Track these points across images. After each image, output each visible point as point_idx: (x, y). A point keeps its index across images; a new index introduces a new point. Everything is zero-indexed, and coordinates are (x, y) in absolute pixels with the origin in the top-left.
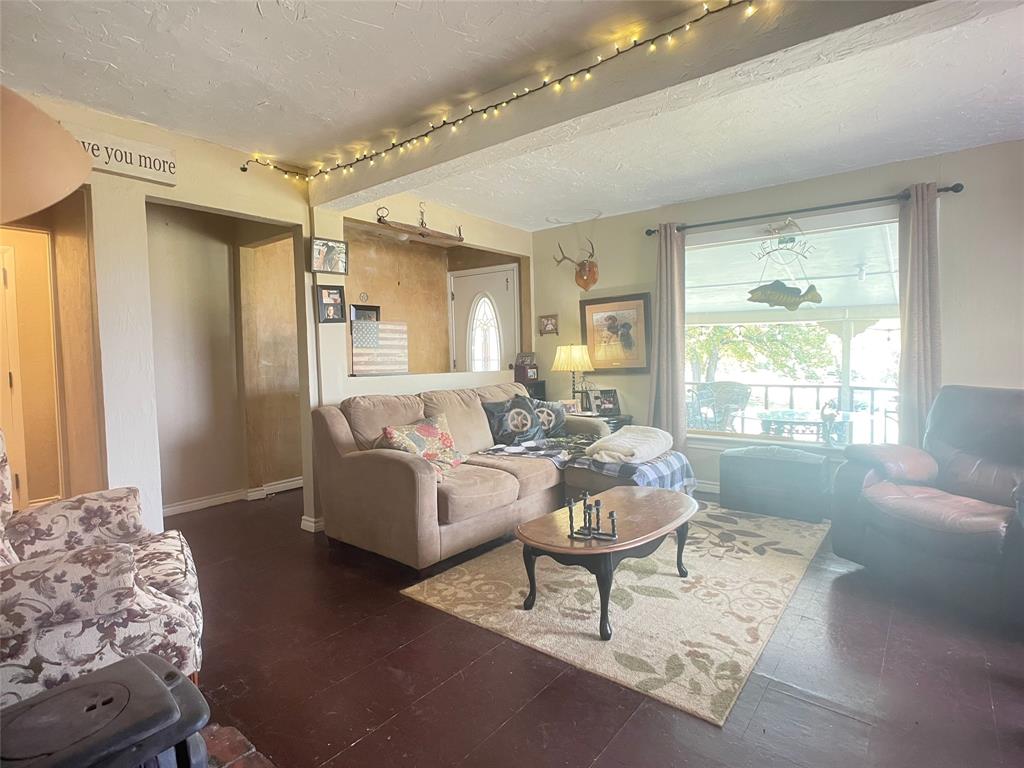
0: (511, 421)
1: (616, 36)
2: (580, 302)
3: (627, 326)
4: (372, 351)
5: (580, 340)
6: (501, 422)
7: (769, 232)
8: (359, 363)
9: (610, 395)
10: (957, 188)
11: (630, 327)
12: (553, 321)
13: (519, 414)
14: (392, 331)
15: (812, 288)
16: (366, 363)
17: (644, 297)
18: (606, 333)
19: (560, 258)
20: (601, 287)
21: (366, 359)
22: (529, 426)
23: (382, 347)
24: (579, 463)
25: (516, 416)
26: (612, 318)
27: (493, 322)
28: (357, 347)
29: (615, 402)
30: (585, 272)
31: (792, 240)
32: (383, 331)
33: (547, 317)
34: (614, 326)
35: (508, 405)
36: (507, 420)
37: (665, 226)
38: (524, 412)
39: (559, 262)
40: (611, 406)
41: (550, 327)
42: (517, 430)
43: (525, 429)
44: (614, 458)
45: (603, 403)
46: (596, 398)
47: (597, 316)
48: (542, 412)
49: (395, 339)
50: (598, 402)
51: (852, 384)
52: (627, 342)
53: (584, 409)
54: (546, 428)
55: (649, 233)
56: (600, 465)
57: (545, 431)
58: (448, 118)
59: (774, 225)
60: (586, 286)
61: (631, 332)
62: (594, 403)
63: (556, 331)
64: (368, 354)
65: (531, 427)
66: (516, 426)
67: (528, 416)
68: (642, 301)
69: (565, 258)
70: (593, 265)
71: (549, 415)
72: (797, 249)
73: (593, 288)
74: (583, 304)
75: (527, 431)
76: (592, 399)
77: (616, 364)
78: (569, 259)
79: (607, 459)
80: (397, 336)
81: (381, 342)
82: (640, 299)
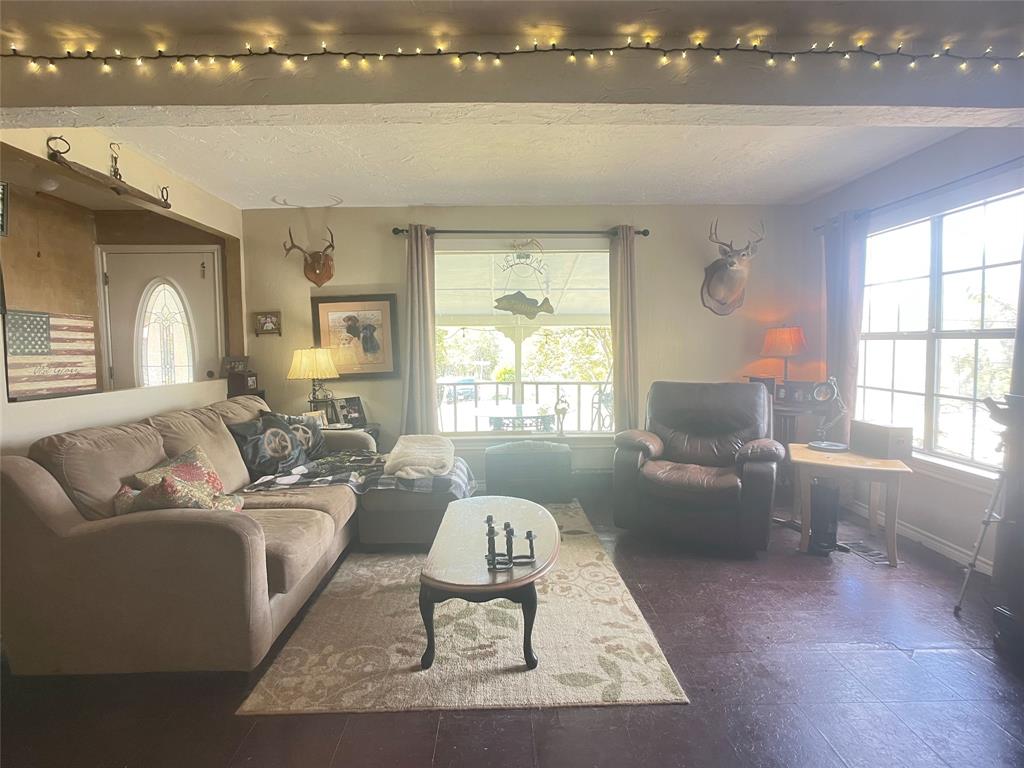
0: (269, 444)
1: (535, 31)
2: (312, 298)
3: (370, 328)
4: (40, 359)
5: (312, 344)
6: (256, 448)
7: (513, 247)
8: (18, 380)
9: (353, 403)
10: (645, 233)
11: (375, 329)
12: (274, 319)
13: (275, 435)
14: (70, 329)
15: (546, 300)
16: (31, 379)
17: (391, 298)
18: (345, 334)
19: (289, 245)
20: (338, 282)
21: (30, 372)
22: (290, 447)
23: (57, 353)
24: (382, 484)
25: (272, 438)
26: (349, 318)
27: (180, 318)
28: (14, 353)
29: (360, 411)
30: (317, 265)
31: (528, 257)
32: (57, 328)
33: (266, 314)
34: (353, 327)
35: (260, 424)
36: (263, 443)
37: (416, 227)
38: (282, 432)
39: (288, 250)
40: (356, 415)
41: (269, 326)
42: (277, 455)
43: (286, 452)
44: (423, 473)
45: (349, 412)
46: (342, 407)
47: (333, 316)
48: (297, 429)
49: (73, 340)
50: (345, 412)
51: (523, 379)
52: (369, 345)
53: (330, 421)
54: (305, 447)
55: (396, 231)
56: (410, 483)
57: (306, 451)
58: (278, 47)
59: (519, 241)
60: (318, 281)
61: (375, 334)
62: (342, 413)
63: (278, 331)
64: (34, 365)
65: (293, 449)
66: (275, 451)
67: (287, 437)
68: (388, 303)
69: (294, 246)
70: (328, 258)
71: (305, 432)
72: (535, 265)
73: (327, 284)
74: (316, 301)
75: (289, 455)
76: (338, 409)
77: (356, 370)
78: (299, 248)
79: (414, 475)
80: (79, 335)
81: (54, 346)
82: (386, 300)
